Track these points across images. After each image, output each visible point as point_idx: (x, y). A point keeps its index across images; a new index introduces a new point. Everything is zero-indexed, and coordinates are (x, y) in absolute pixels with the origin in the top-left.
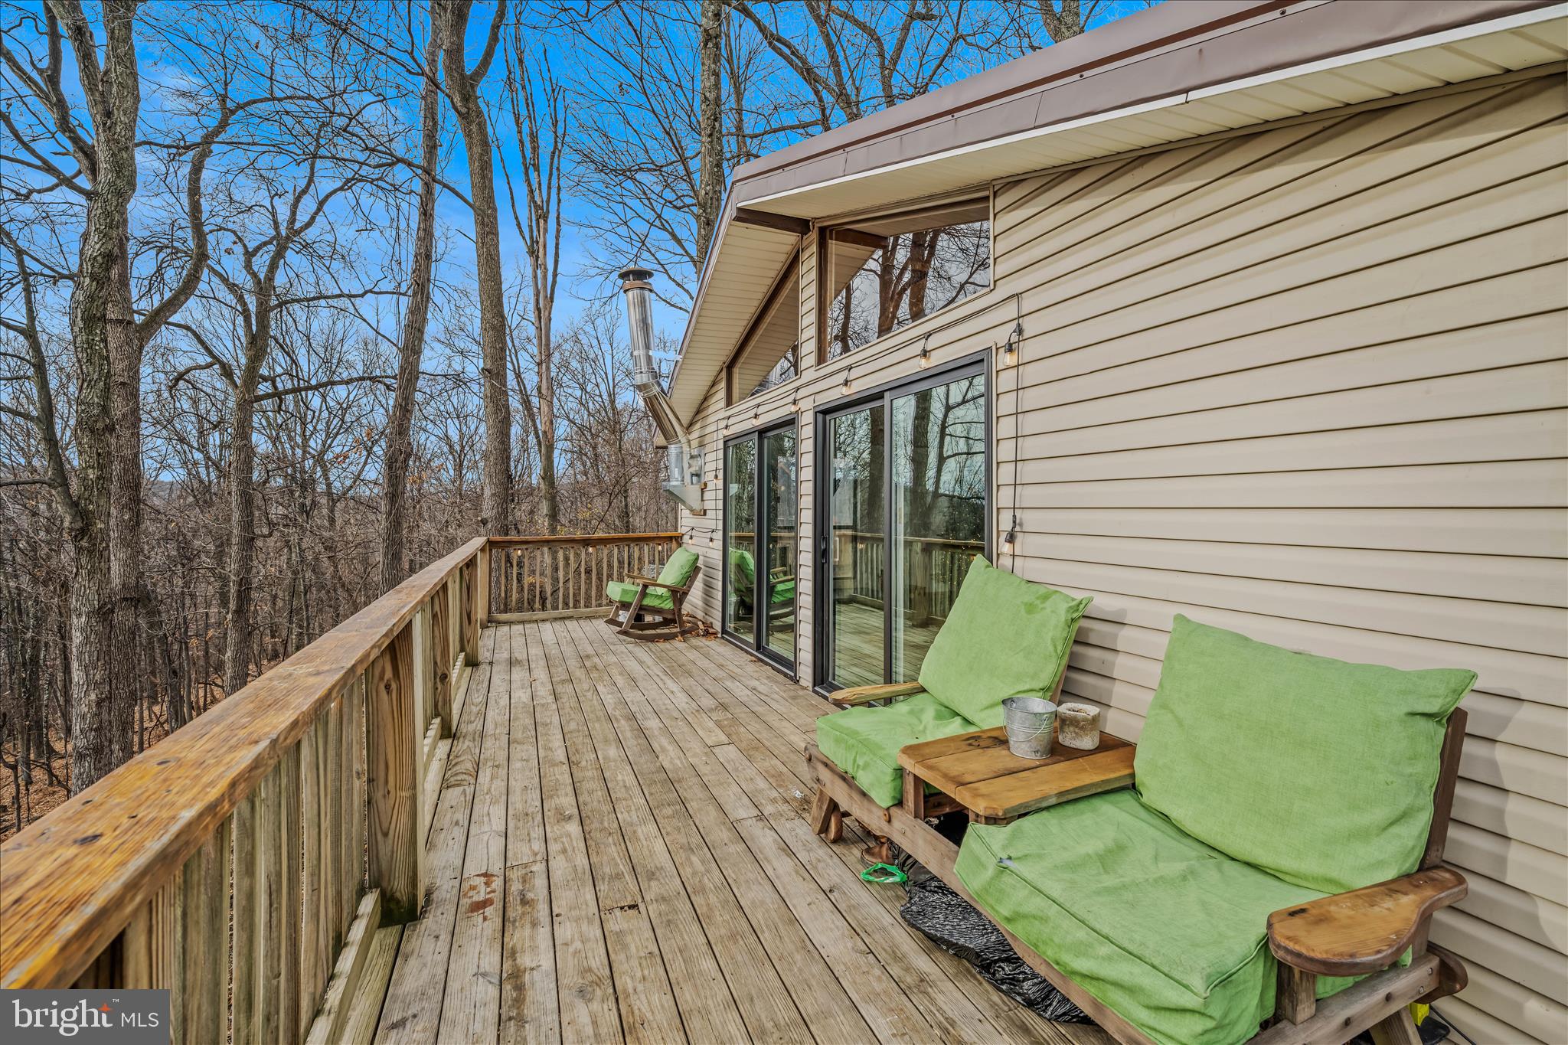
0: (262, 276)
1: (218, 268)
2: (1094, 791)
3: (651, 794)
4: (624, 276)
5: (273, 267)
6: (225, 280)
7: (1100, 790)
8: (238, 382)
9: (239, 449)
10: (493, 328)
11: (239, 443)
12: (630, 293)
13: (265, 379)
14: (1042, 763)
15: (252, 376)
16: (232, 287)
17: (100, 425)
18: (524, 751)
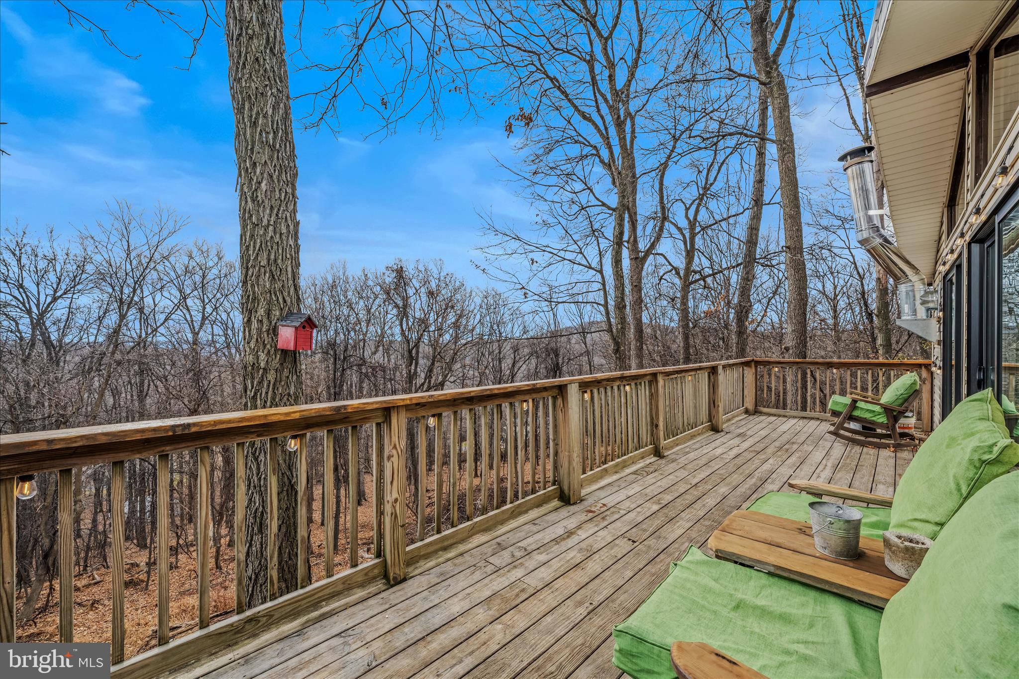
0: (692, 219)
1: (673, 221)
2: (827, 587)
3: (712, 513)
4: (843, 158)
5: (697, 211)
6: (676, 226)
7: (835, 591)
8: (682, 275)
9: (682, 310)
10: (791, 217)
11: (683, 307)
12: (849, 170)
13: (695, 272)
14: (834, 560)
15: (688, 270)
16: (680, 229)
17: (621, 306)
18: (682, 474)
